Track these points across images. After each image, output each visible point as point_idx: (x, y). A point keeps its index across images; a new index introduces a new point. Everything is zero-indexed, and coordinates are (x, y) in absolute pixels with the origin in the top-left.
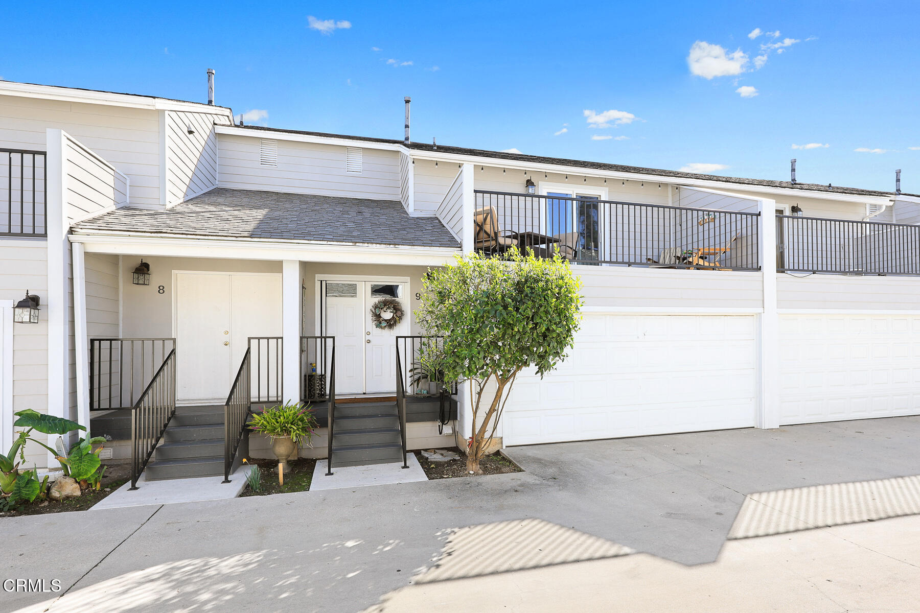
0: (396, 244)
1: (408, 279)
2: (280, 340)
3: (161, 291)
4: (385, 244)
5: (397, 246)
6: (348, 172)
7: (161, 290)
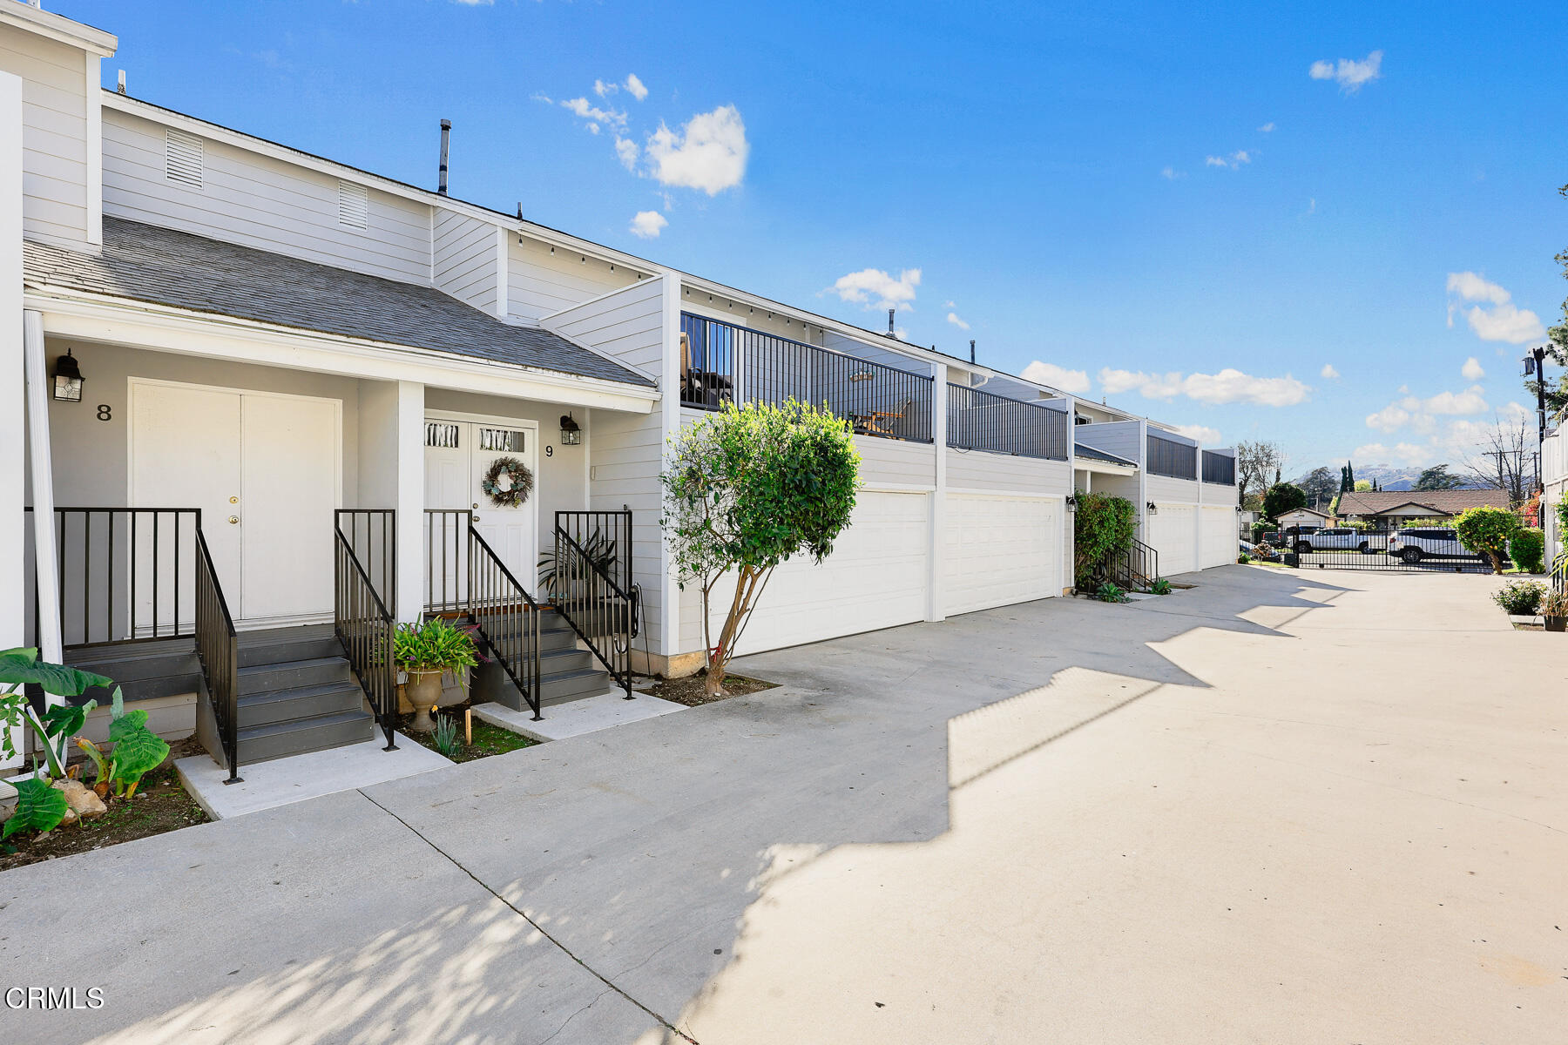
0: (579, 375)
1: (536, 424)
2: (389, 516)
3: (104, 416)
4: (565, 373)
5: (580, 377)
6: (342, 224)
7: (104, 412)
